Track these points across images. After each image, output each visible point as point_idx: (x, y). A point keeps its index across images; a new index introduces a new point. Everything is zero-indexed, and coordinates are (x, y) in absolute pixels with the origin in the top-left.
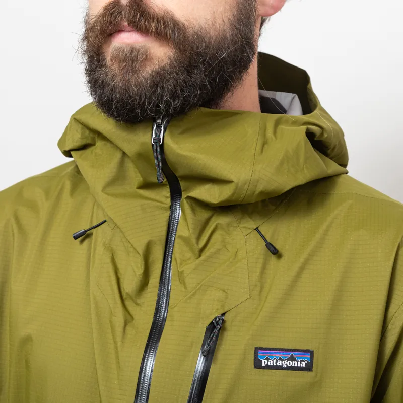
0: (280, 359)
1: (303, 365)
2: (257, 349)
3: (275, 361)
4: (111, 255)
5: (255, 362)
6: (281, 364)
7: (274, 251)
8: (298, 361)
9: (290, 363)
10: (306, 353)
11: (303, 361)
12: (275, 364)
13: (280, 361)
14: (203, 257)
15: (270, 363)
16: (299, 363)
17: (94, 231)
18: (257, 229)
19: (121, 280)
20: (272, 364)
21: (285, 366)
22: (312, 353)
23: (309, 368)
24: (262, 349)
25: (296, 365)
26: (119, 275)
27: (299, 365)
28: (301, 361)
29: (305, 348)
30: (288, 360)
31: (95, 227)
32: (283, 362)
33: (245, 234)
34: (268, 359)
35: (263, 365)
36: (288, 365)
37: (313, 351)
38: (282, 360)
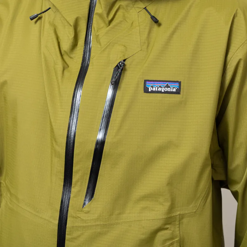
0: (160, 87)
1: (174, 90)
2: (145, 81)
3: (157, 88)
4: (54, 28)
5: (144, 89)
6: (160, 90)
7: (156, 21)
8: (171, 88)
9: (166, 89)
10: (176, 83)
11: (174, 88)
12: (157, 90)
13: (160, 88)
14: (111, 25)
15: (154, 89)
16: (172, 89)
17: (43, 15)
18: (145, 8)
19: (61, 43)
20: (155, 90)
21: (163, 91)
22: (180, 83)
23: (178, 92)
24: (149, 81)
25: (170, 90)
26: (59, 41)
27: (172, 91)
28: (173, 88)
29: (176, 80)
30: (165, 87)
31: (43, 12)
32: (162, 89)
33: (138, 11)
34: (152, 87)
35: (150, 90)
36: (165, 90)
37: (181, 82)
38: (161, 87)
